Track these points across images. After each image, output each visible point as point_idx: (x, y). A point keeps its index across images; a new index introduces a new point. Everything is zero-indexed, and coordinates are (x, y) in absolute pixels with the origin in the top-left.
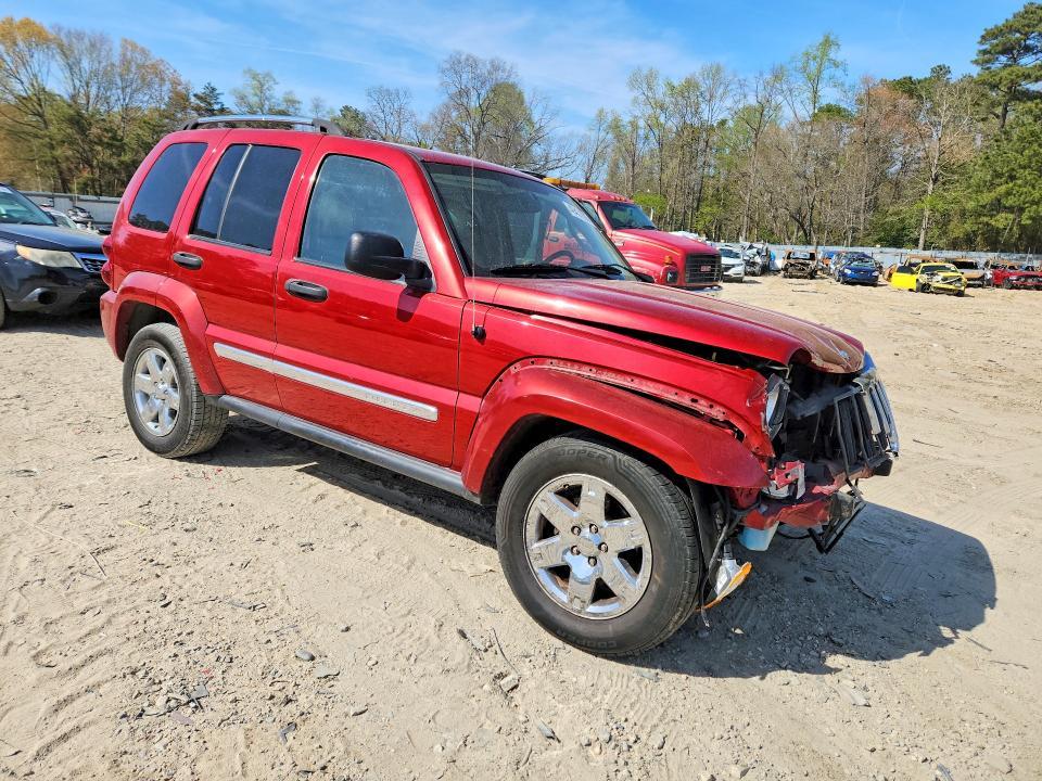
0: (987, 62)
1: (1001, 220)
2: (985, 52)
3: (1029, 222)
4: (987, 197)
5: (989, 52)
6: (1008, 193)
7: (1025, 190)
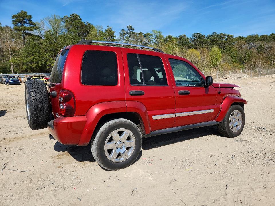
0: (16, 24)
1: (34, 65)
2: (14, 21)
3: (41, 65)
4: (29, 59)
5: (16, 21)
6: (34, 58)
7: (38, 58)
